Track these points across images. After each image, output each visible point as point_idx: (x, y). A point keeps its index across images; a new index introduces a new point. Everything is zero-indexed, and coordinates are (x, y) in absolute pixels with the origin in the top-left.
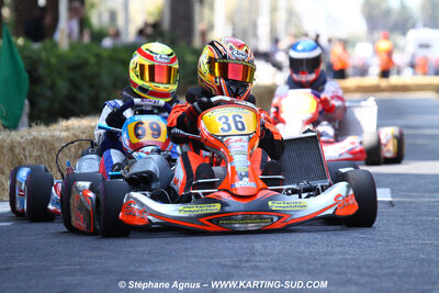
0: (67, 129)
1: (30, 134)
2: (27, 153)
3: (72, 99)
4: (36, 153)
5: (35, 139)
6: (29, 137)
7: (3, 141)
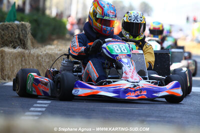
1: (45, 51)
4: (47, 60)
5: (47, 53)
6: (45, 53)
7: (34, 53)
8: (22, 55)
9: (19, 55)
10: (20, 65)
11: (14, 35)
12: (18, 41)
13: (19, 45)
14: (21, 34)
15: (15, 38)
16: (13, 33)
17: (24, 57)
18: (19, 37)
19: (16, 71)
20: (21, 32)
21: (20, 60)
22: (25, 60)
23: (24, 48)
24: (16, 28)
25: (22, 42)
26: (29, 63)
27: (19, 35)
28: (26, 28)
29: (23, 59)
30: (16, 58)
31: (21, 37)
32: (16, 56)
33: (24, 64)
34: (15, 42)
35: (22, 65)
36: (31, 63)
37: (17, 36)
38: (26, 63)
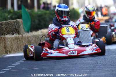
0: (42, 32)
1: (32, 34)
2: (32, 39)
3: (39, 24)
4: (34, 39)
5: (34, 35)
6: (32, 35)
7: (26, 36)
8: (17, 38)
9: (15, 38)
10: (17, 44)
11: (12, 27)
12: (15, 30)
13: (16, 33)
14: (16, 26)
15: (13, 29)
16: (12, 26)
17: (19, 39)
18: (15, 28)
19: (14, 47)
20: (16, 25)
21: (17, 41)
22: (19, 40)
23: (18, 34)
24: (13, 23)
25: (17, 31)
26: (23, 42)
27: (15, 27)
28: (19, 22)
29: (18, 40)
30: (14, 40)
31: (17, 28)
32: (13, 39)
33: (19, 43)
34: (13, 31)
35: (18, 44)
36: (24, 42)
37: (14, 28)
38: (20, 42)
